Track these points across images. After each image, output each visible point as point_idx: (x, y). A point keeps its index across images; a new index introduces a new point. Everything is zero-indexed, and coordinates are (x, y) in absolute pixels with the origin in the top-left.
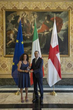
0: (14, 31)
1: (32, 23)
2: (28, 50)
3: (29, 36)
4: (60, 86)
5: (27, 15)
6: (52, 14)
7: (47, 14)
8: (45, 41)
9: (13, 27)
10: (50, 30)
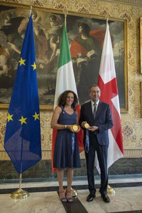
3: (43, 64)
5: (40, 19)
6: (93, 23)
7: (82, 22)
8: (79, 77)
10: (89, 54)
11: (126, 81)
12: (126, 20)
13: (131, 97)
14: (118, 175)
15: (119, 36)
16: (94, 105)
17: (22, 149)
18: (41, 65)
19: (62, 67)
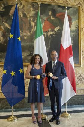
0: (4, 28)
1: (30, 17)
2: (25, 56)
3: (26, 36)
4: (69, 106)
5: (24, 6)
6: (58, 9)
8: (49, 44)
9: (1, 21)
10: (56, 29)
11: (80, 46)
12: (80, 7)
13: (83, 56)
14: (75, 106)
15: (75, 17)
16: (54, 63)
17: (13, 91)
18: (25, 37)
19: (37, 38)
